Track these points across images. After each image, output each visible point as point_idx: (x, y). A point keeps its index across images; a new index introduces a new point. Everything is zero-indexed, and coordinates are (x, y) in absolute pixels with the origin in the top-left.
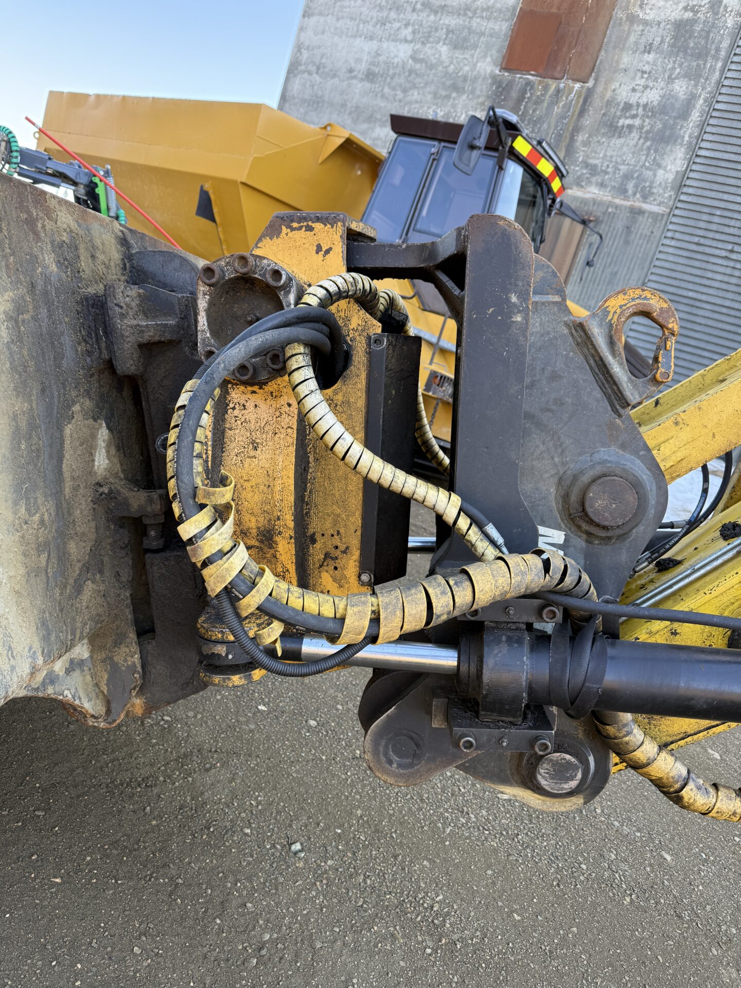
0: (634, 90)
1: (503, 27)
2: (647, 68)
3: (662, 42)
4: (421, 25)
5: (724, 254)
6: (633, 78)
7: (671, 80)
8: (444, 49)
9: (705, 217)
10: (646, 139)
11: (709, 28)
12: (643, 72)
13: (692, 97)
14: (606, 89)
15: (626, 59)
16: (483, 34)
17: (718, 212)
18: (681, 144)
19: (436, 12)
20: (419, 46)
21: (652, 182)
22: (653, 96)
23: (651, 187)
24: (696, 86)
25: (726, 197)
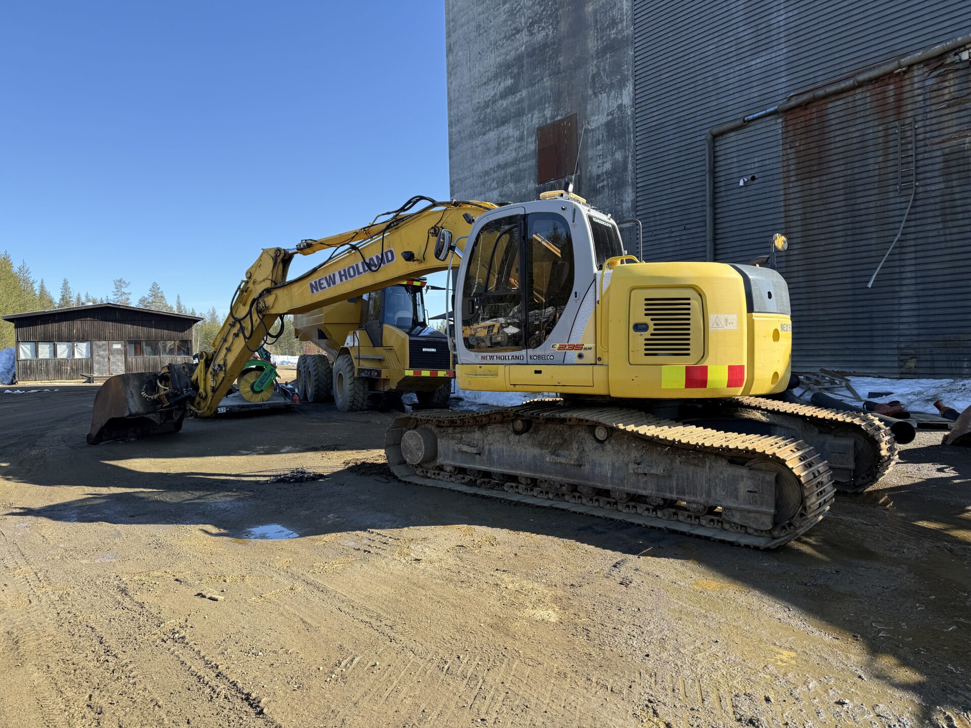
0: (598, 167)
1: (533, 162)
2: (601, 153)
3: (603, 136)
4: (499, 178)
5: (668, 235)
6: (596, 161)
7: (613, 154)
8: (512, 185)
9: (652, 219)
10: (612, 190)
11: (622, 119)
12: (600, 156)
13: (626, 158)
14: (586, 172)
15: (590, 153)
16: (526, 170)
17: (657, 214)
18: (629, 185)
19: (504, 168)
20: (501, 189)
21: (622, 211)
22: (608, 166)
23: (622, 214)
24: (625, 151)
25: (658, 204)
